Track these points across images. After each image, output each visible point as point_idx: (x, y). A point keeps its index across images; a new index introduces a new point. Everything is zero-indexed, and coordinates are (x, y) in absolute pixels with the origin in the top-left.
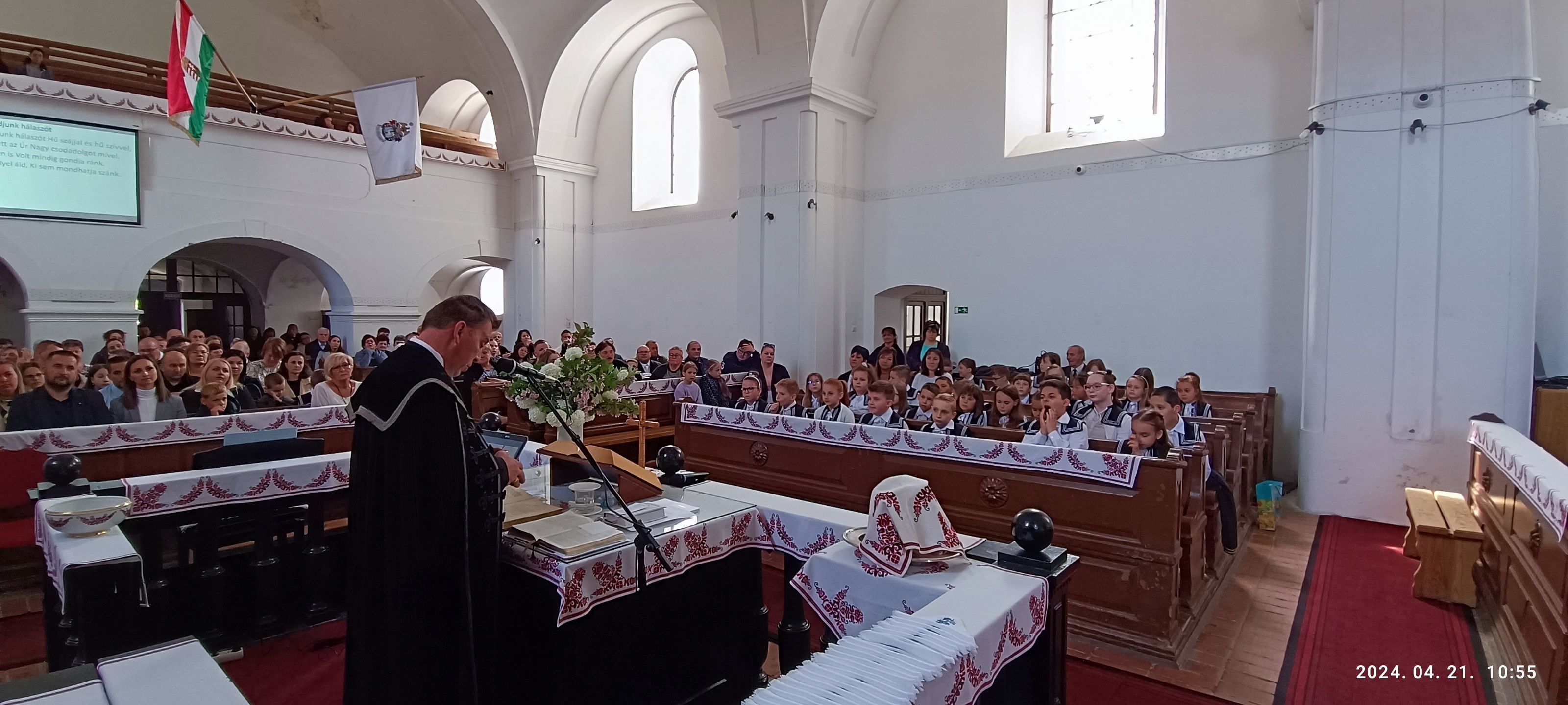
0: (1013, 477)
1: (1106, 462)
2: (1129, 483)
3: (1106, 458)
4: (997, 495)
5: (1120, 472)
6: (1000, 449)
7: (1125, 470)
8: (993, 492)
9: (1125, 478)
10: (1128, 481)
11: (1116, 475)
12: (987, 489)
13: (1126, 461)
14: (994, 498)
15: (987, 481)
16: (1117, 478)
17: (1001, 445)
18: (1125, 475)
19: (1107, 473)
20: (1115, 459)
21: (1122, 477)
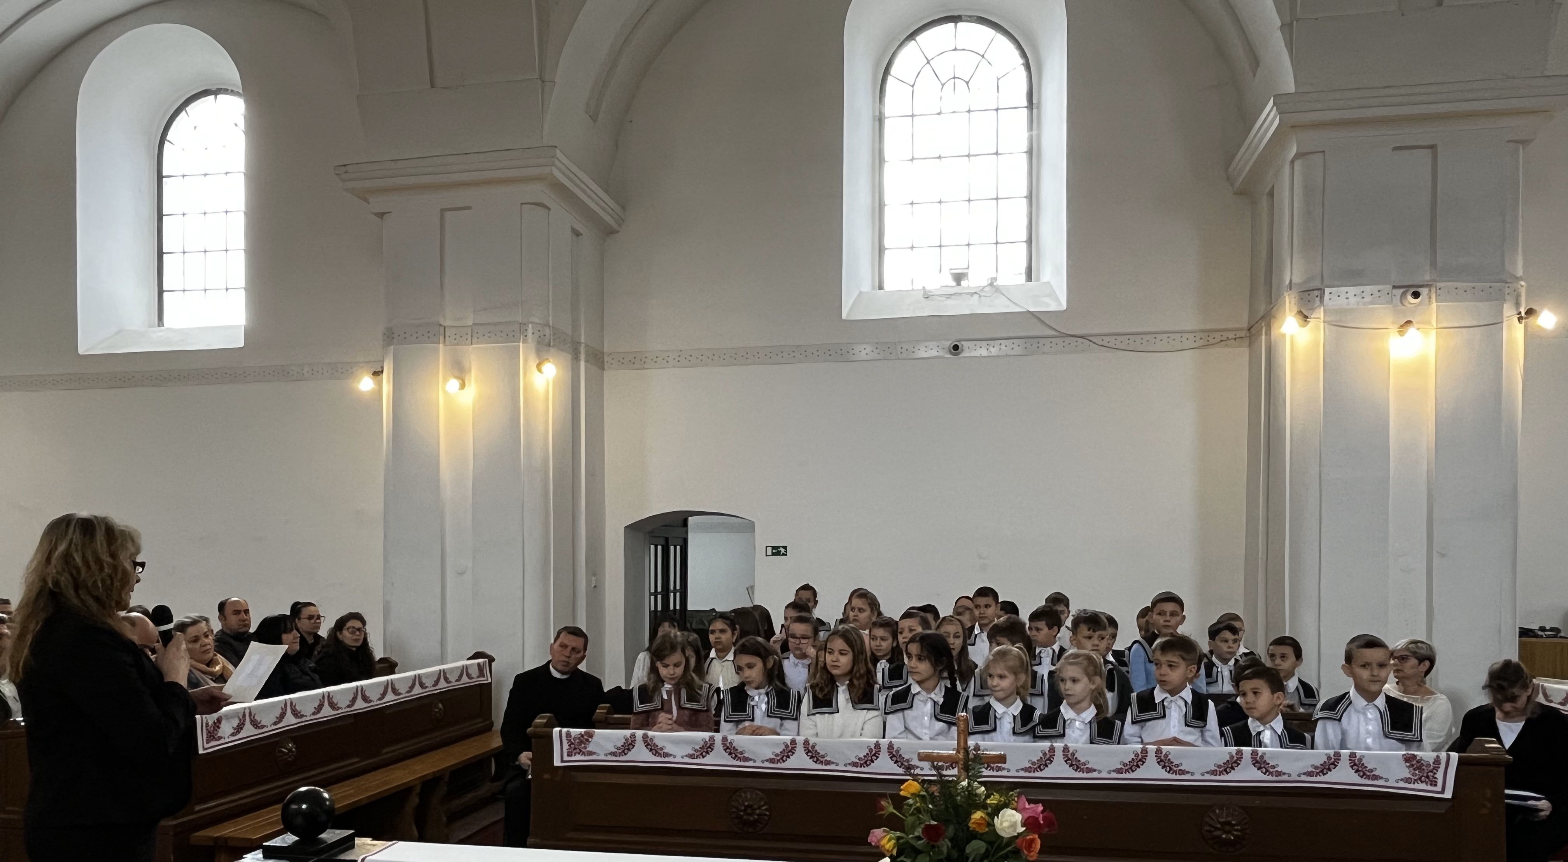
0: (1257, 801)
1: (1408, 764)
2: (1443, 792)
3: (1409, 759)
4: (1235, 833)
5: (1427, 777)
6: (1238, 759)
7: (1435, 774)
8: (1228, 828)
9: (1436, 785)
10: (1440, 790)
11: (1422, 782)
12: (1219, 826)
13: (1437, 761)
14: (1232, 838)
15: (1214, 811)
16: (1423, 786)
17: (1239, 753)
18: (1436, 782)
19: (1407, 780)
20: (1421, 759)
21: (1431, 785)
